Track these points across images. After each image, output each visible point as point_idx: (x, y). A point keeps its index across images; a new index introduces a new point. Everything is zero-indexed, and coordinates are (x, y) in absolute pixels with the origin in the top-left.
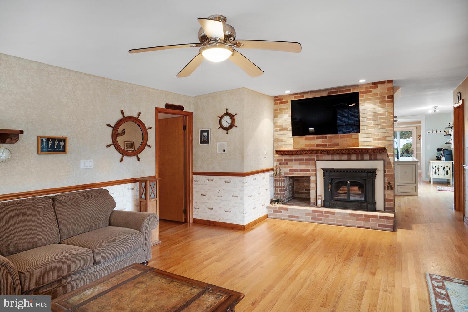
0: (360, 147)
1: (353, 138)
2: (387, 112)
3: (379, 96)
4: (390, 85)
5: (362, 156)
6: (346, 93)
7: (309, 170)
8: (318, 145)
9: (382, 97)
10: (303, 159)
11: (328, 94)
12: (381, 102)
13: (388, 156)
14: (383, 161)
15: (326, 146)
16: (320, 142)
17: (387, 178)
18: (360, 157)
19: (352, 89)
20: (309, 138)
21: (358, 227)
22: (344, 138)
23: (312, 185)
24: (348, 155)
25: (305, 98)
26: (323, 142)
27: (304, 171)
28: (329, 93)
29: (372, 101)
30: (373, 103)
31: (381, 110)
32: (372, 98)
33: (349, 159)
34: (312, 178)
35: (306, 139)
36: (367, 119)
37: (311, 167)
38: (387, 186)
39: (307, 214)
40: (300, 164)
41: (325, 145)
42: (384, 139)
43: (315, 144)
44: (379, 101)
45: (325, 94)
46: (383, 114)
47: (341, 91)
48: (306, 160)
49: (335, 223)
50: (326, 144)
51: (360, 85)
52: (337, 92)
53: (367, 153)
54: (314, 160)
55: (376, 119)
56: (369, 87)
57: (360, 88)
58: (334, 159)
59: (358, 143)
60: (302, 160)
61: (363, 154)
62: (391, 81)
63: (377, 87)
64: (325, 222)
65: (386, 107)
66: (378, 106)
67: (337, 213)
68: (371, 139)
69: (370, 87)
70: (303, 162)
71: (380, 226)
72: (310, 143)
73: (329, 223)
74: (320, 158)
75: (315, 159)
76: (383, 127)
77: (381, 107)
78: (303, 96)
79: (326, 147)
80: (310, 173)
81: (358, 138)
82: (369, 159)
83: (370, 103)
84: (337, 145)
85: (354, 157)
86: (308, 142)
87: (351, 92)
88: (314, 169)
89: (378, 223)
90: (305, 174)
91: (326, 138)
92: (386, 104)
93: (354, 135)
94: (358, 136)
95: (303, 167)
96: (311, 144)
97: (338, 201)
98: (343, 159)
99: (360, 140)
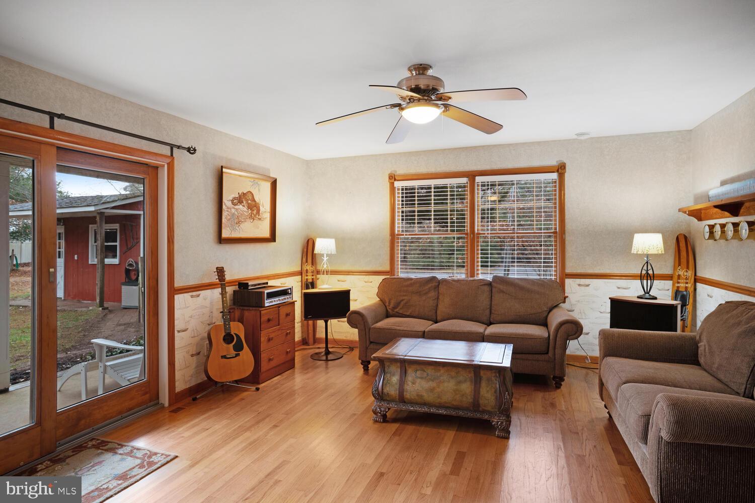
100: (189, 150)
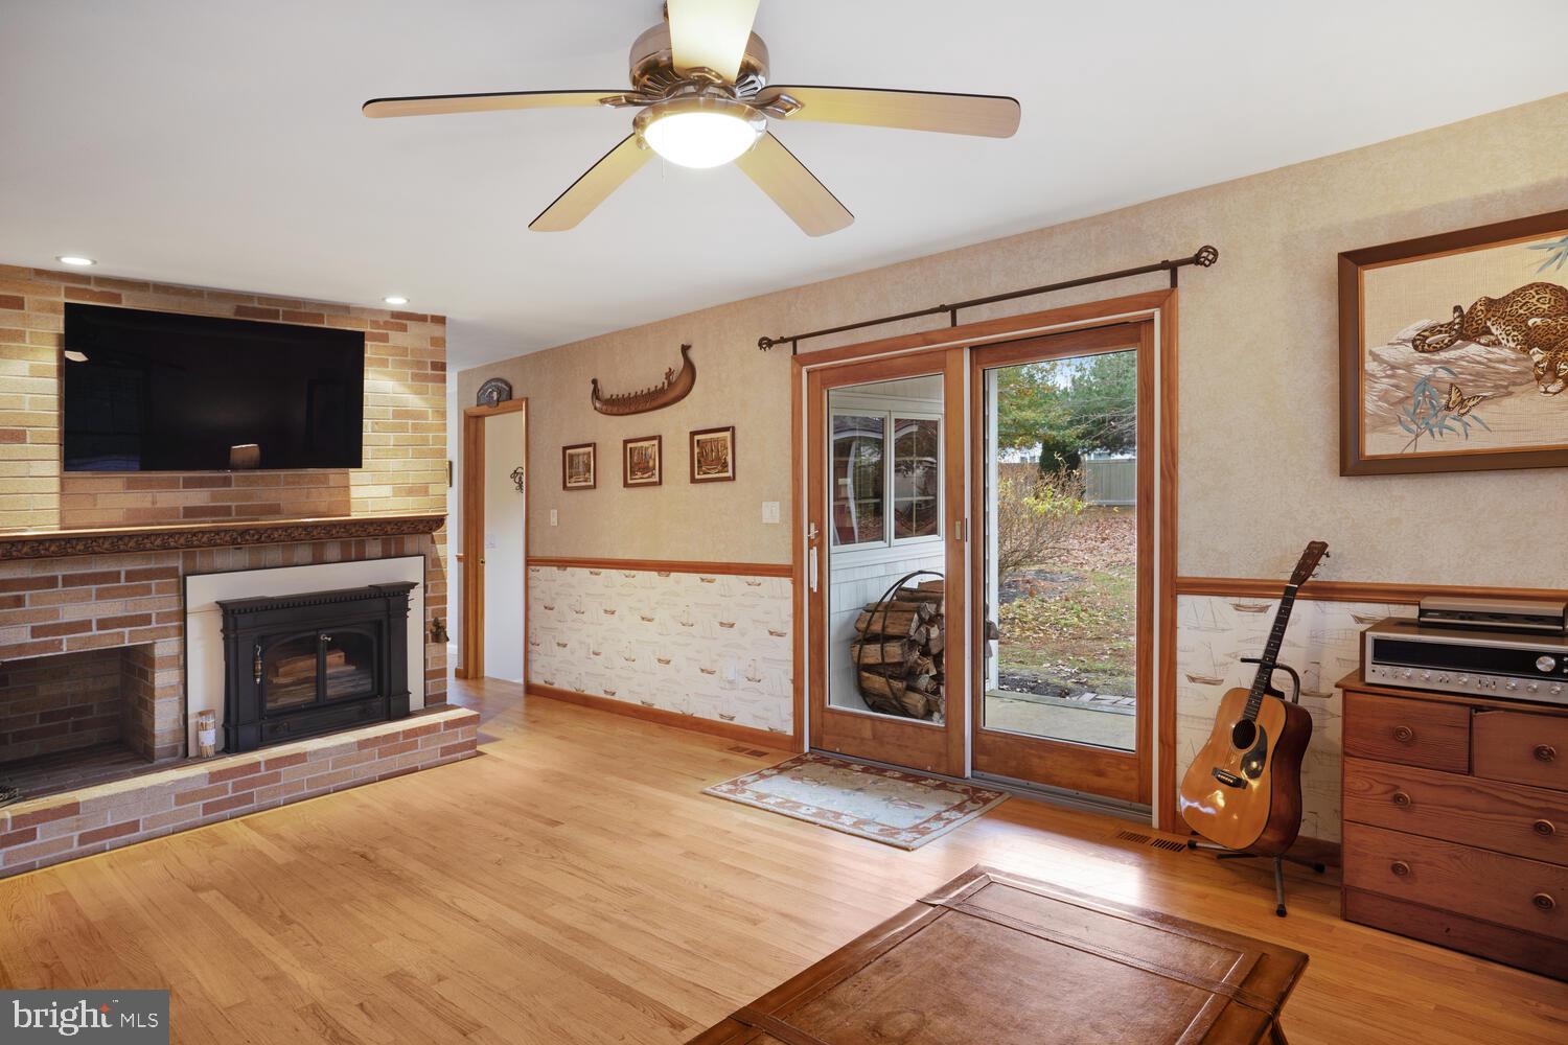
0: (355, 516)
1: (331, 484)
2: (430, 410)
3: (409, 358)
4: (435, 330)
5: (361, 544)
6: (305, 324)
7: (150, 615)
8: (191, 513)
9: (419, 362)
10: (119, 573)
11: (237, 313)
12: (415, 377)
13: (433, 542)
14: (422, 557)
15: (230, 515)
16: (199, 497)
17: (429, 609)
18: (353, 550)
19: (328, 316)
20: (150, 480)
21: (383, 778)
22: (299, 483)
23: (164, 678)
24: (314, 544)
25: (125, 304)
26: (214, 498)
27: (119, 626)
28: (239, 310)
29: (390, 369)
30: (392, 376)
31: (414, 402)
32: (390, 358)
33: (318, 560)
34: (165, 648)
35: (131, 485)
36: (376, 427)
37: (156, 603)
38: (431, 631)
39: (182, 799)
40: (100, 595)
41: (226, 511)
42: (422, 490)
43: (177, 508)
44: (410, 371)
45: (226, 311)
46: (421, 415)
47: (286, 315)
48: (130, 576)
49: (306, 791)
50: (230, 507)
51: (356, 308)
52: (276, 314)
53: (375, 536)
54: (172, 572)
55: (402, 428)
56: (382, 323)
57: (355, 318)
58: (262, 564)
59: (349, 501)
60: (115, 577)
61: (363, 541)
62: (440, 320)
63: (404, 328)
64: (267, 802)
65: (427, 393)
66: (409, 387)
67: (316, 753)
68: (386, 490)
69: (386, 323)
70: (118, 588)
71: (446, 751)
72: (154, 503)
73: (282, 799)
74: (200, 562)
75: (177, 569)
76: (419, 455)
77: (416, 393)
78: (117, 298)
79: (230, 518)
80: (151, 630)
81: (347, 487)
82: (380, 555)
83: (385, 374)
84: (274, 510)
85: (333, 551)
86: (140, 500)
87: (325, 326)
88: (175, 609)
89: (440, 746)
90: (127, 638)
91: (226, 482)
92: (430, 384)
93: (333, 475)
94: (348, 479)
95: (114, 608)
96: (158, 505)
97: (286, 713)
98: (295, 560)
99: (356, 493)
100: (1196, 260)
